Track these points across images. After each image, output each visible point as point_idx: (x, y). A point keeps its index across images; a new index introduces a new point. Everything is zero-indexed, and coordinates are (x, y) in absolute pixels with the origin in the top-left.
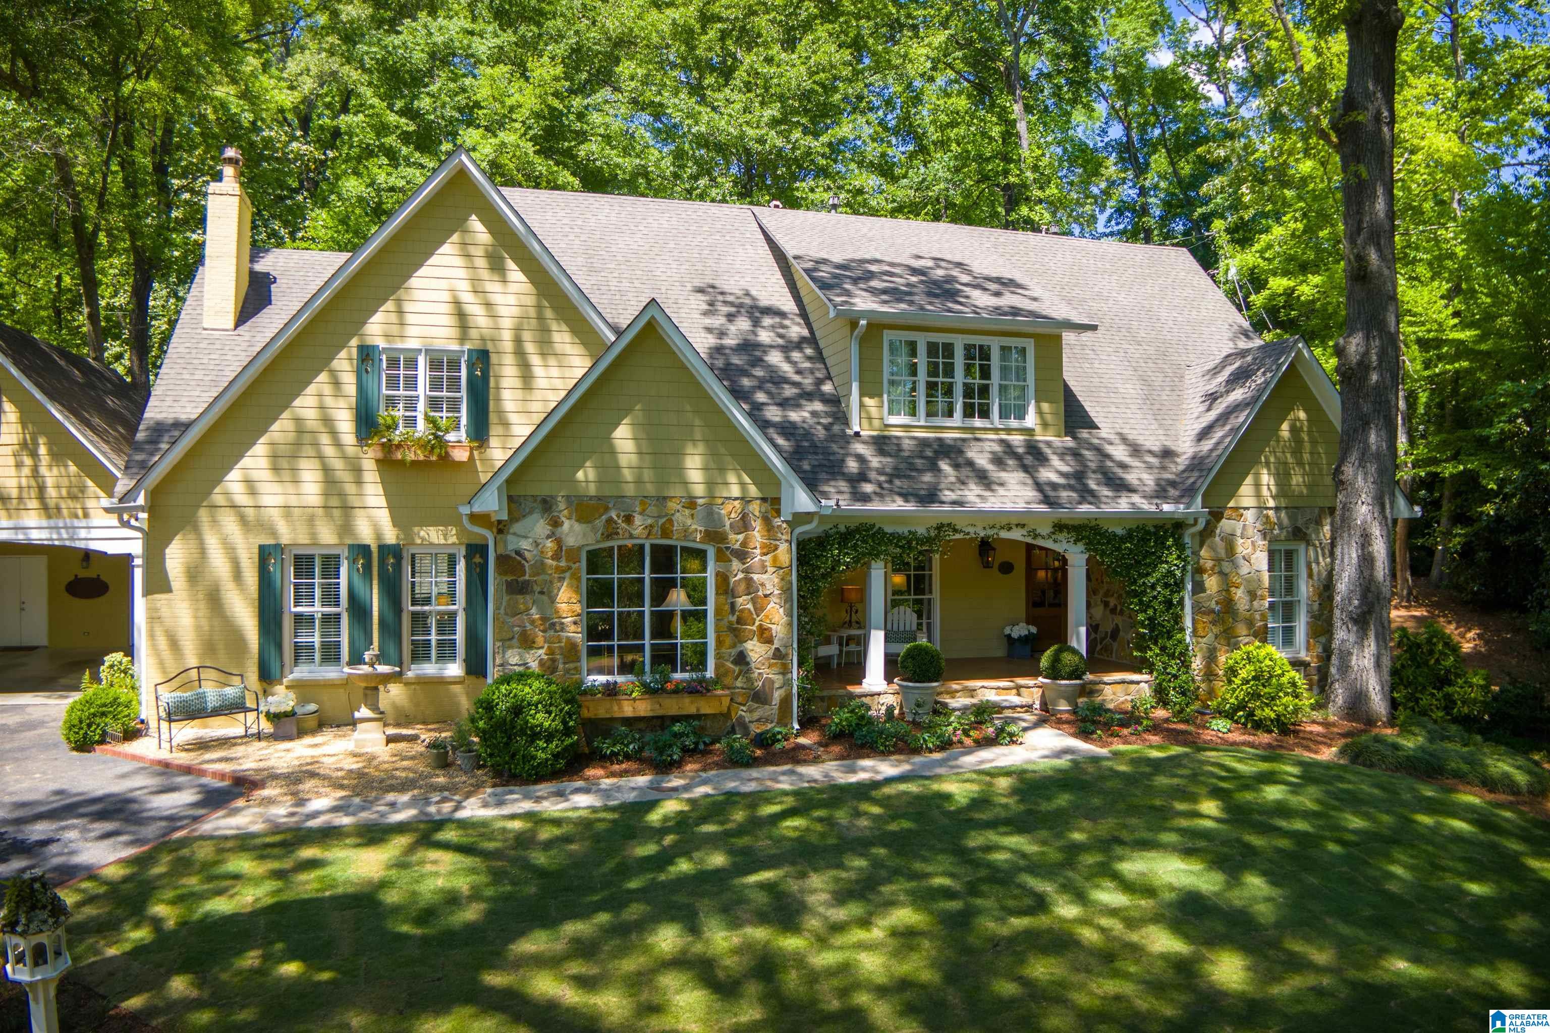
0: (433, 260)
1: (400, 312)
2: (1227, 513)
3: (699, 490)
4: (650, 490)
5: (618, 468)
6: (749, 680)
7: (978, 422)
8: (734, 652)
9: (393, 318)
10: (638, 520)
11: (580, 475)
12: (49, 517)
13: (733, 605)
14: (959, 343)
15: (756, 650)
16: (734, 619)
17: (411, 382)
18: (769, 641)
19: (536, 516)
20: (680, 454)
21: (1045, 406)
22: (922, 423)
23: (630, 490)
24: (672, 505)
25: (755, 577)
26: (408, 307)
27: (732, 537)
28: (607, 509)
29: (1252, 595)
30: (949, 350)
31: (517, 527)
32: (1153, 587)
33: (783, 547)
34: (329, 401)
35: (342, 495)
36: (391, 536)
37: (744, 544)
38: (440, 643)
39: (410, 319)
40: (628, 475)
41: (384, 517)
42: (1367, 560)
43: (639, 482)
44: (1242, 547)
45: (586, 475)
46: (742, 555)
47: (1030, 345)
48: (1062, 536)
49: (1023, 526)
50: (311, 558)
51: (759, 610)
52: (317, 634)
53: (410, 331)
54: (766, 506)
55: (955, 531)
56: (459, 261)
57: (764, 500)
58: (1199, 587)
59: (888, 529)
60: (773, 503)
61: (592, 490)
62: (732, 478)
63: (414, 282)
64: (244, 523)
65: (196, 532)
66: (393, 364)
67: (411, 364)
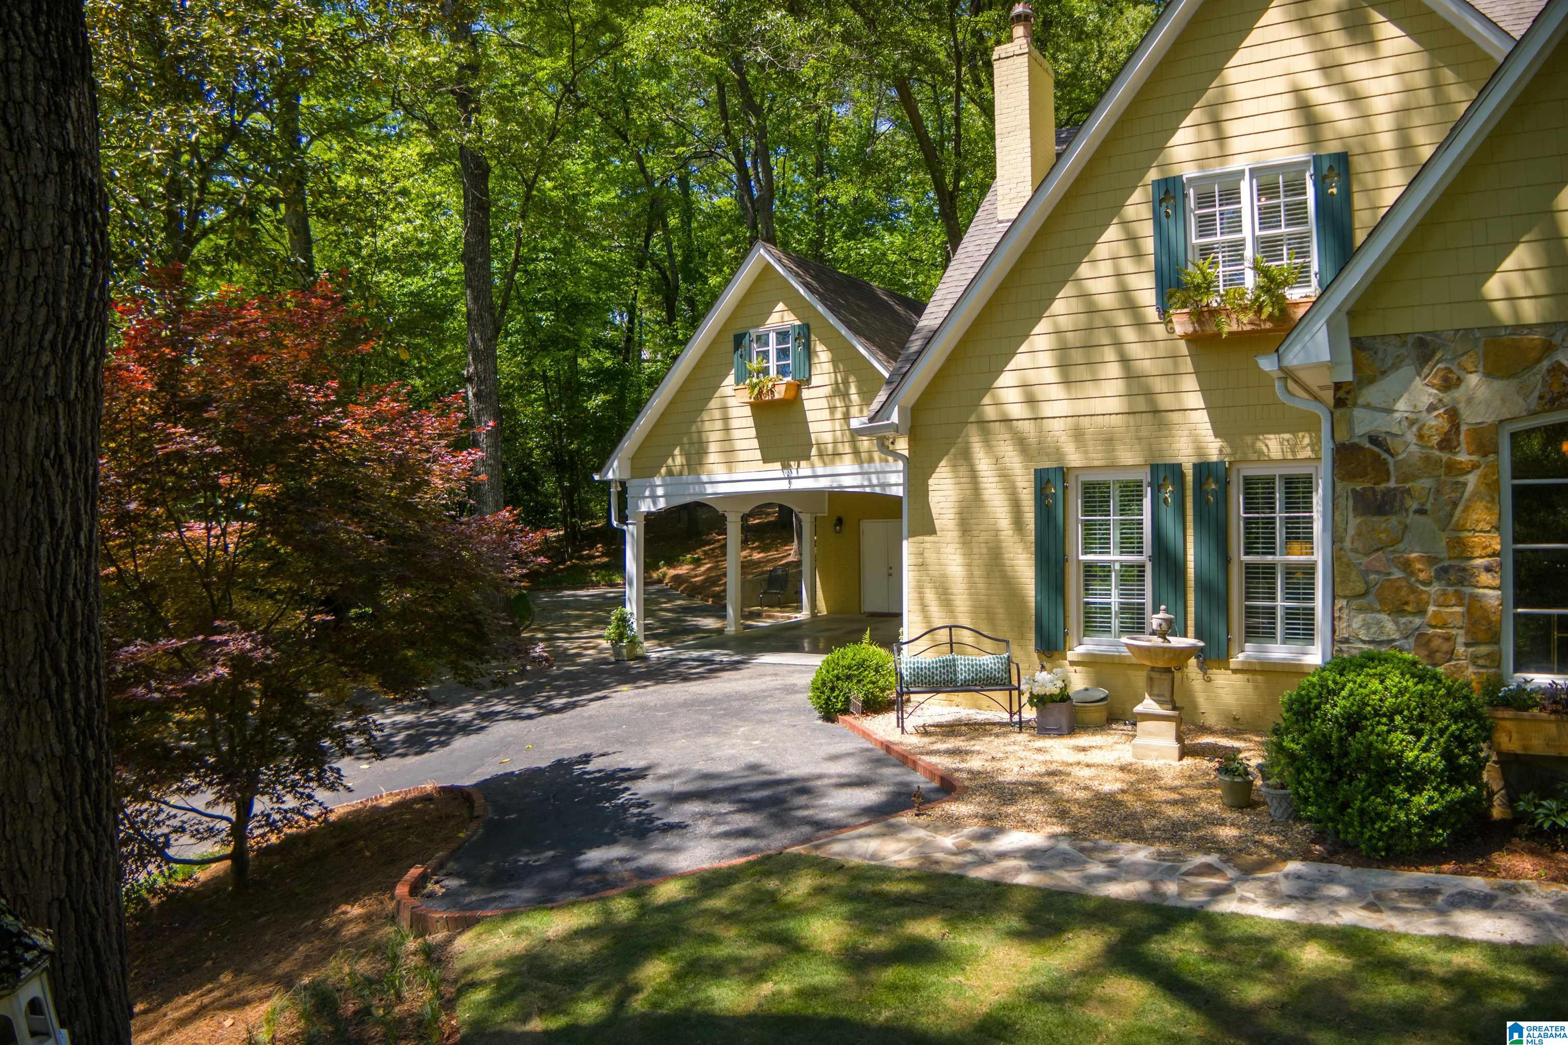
9: (1204, 133)
11: (1493, 287)
17: (1234, 223)
19: (1407, 370)
26: (1226, 110)
31: (1372, 394)
34: (1126, 266)
36: (1214, 448)
38: (1290, 614)
41: (1201, 420)
50: (1104, 486)
52: (1114, 592)
53: (1234, 146)
56: (1295, 29)
61: (1522, 313)
64: (1021, 443)
65: (966, 456)
66: (1205, 200)
67: (1231, 195)
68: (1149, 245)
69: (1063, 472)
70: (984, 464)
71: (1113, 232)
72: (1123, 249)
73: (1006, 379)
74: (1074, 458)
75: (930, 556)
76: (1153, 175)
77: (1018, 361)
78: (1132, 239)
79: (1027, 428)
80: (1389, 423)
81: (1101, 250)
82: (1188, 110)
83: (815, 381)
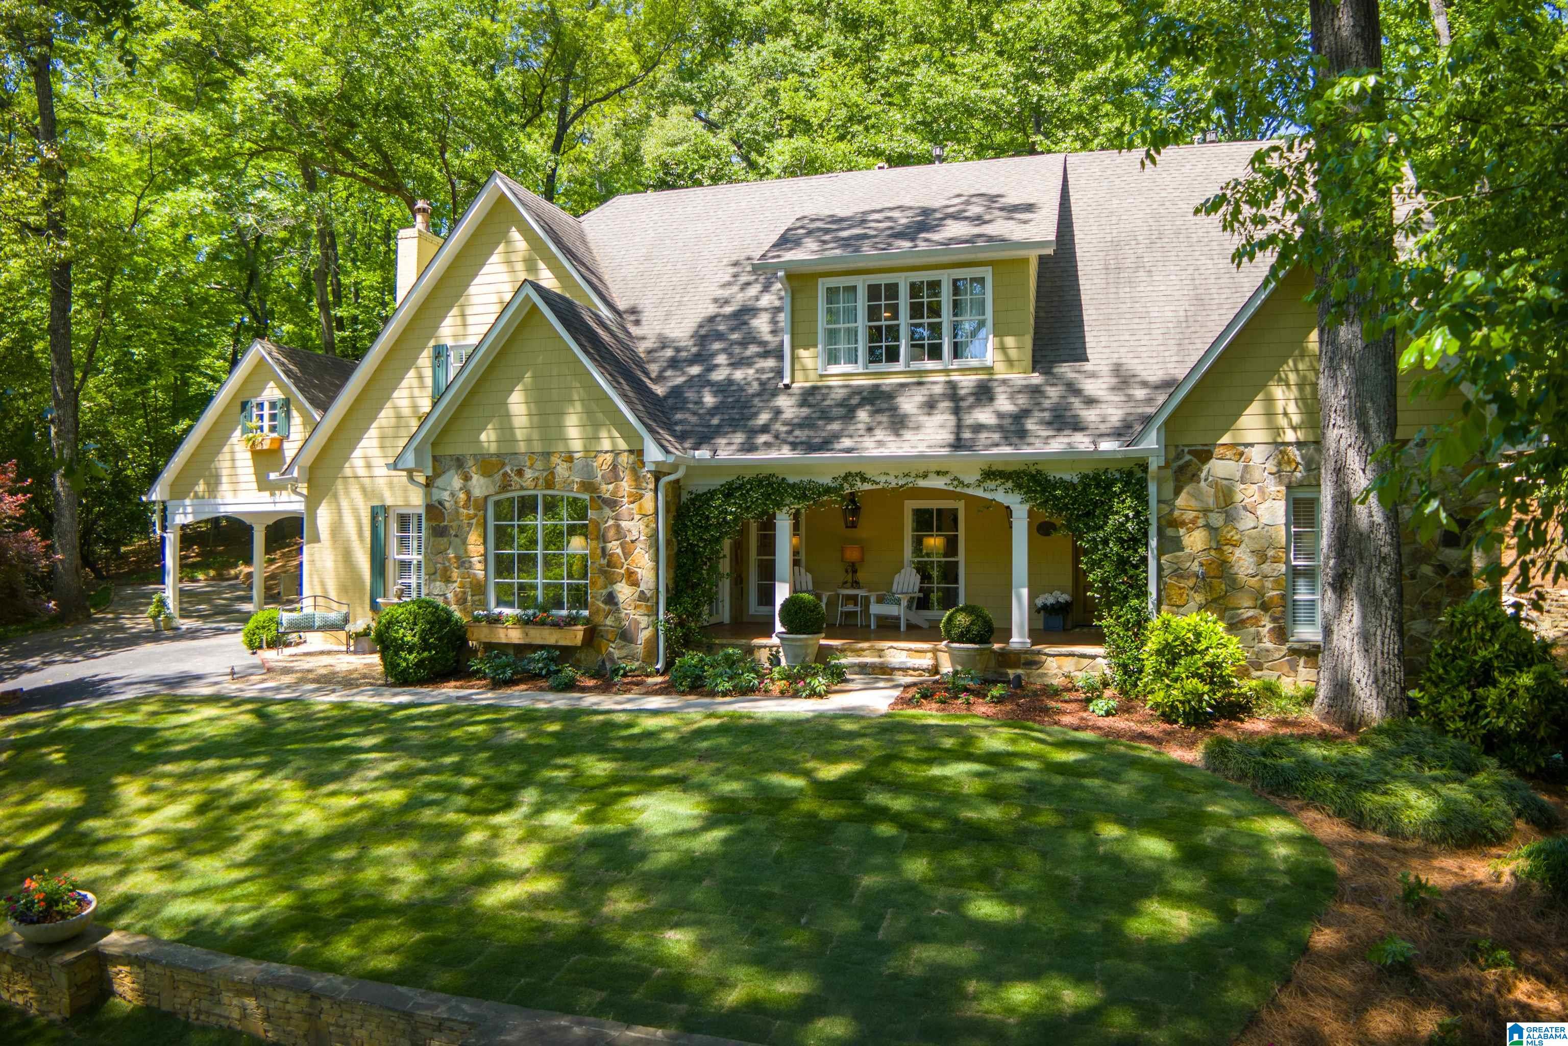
1: (463, 315)
3: (577, 445)
4: (537, 447)
5: (512, 428)
6: (618, 620)
7: (930, 365)
8: (605, 592)
9: (459, 321)
10: (529, 474)
11: (483, 437)
13: (604, 550)
14: (903, 282)
15: (624, 592)
16: (605, 562)
18: (635, 583)
19: (452, 472)
20: (561, 414)
22: (861, 370)
23: (522, 447)
24: (555, 460)
25: (623, 524)
26: (469, 310)
27: (604, 487)
28: (503, 465)
29: (1261, 556)
30: (892, 290)
31: (439, 482)
33: (649, 496)
37: (614, 493)
39: (470, 320)
40: (520, 434)
43: (529, 440)
44: (1245, 494)
45: (488, 437)
46: (612, 503)
47: (987, 273)
48: (991, 484)
49: (946, 473)
50: (407, 516)
51: (627, 554)
53: (469, 330)
54: (632, 458)
55: (864, 479)
56: (503, 268)
57: (631, 452)
58: (1170, 544)
60: (638, 453)
61: (493, 448)
62: (604, 434)
63: (472, 290)
64: (364, 490)
65: (335, 497)
68: (429, 382)
69: (385, 509)
70: (345, 504)
71: (412, 373)
72: (415, 383)
73: (357, 453)
74: (389, 501)
75: (317, 557)
76: (432, 343)
77: (363, 443)
78: (420, 377)
79: (367, 481)
80: (446, 496)
81: (405, 383)
82: (452, 307)
83: (292, 437)
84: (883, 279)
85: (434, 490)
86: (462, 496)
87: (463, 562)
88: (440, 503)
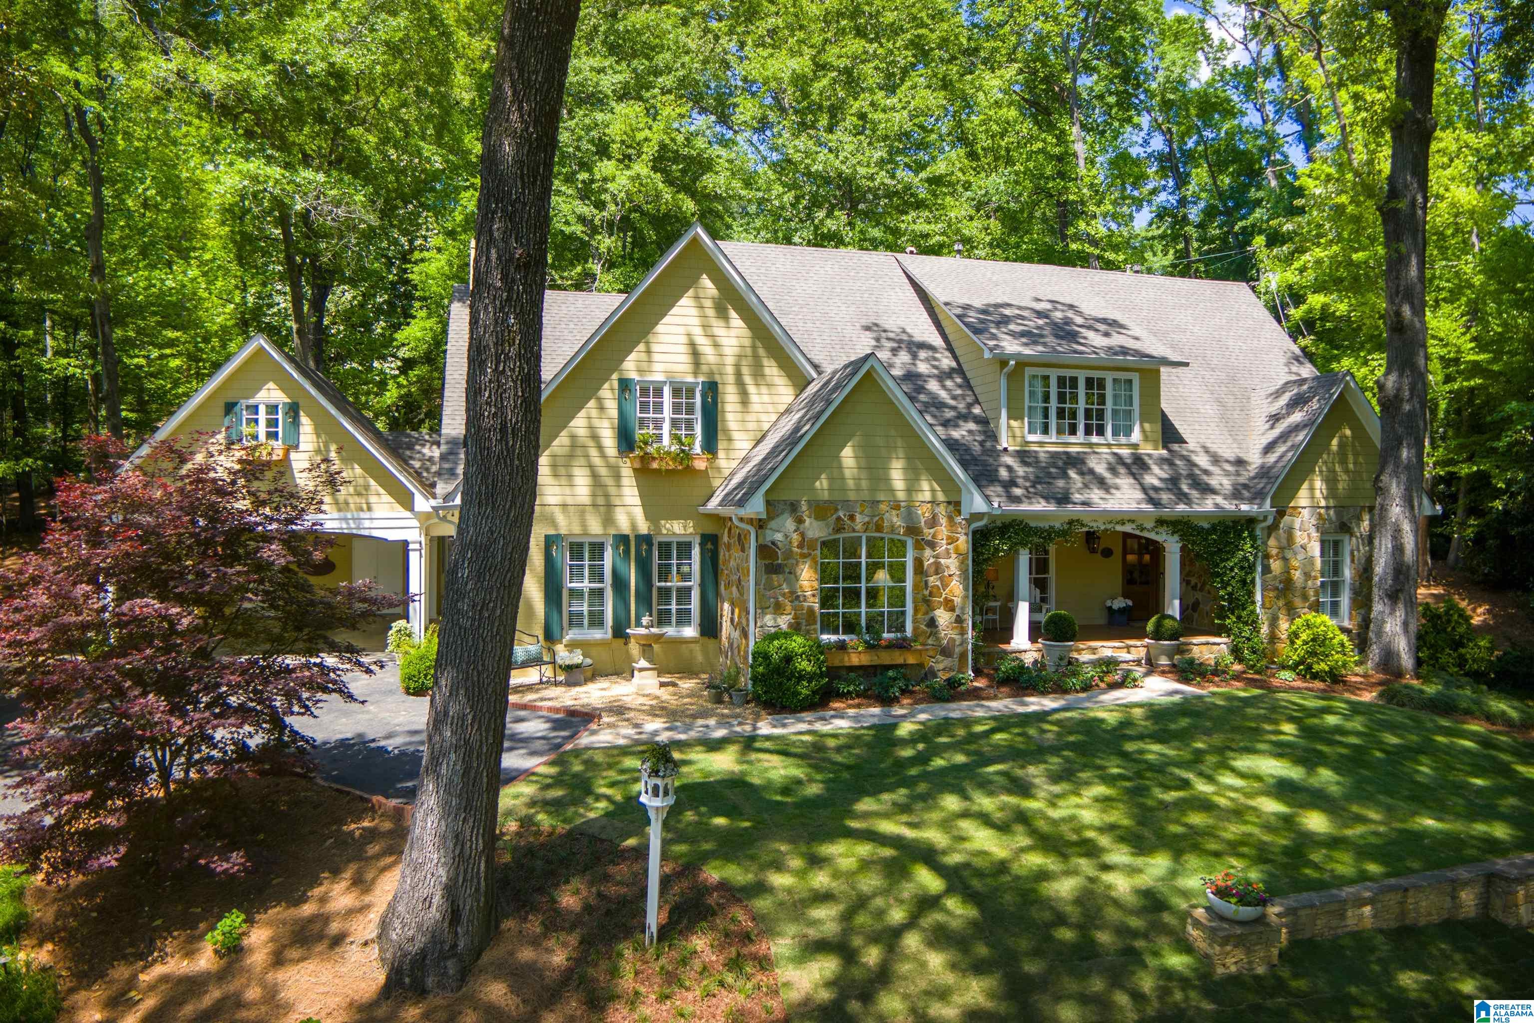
0: (674, 311)
1: (649, 352)
2: (1289, 511)
3: (901, 496)
4: (866, 495)
5: (843, 478)
6: (938, 639)
7: (1095, 439)
8: (927, 618)
9: (644, 356)
10: (858, 518)
11: (818, 484)
12: (340, 510)
13: (926, 582)
14: (1082, 376)
15: (943, 617)
16: (927, 593)
17: (659, 408)
18: (952, 609)
19: (786, 515)
20: (887, 469)
21: (1147, 426)
22: (1054, 440)
23: (852, 496)
24: (883, 507)
25: (942, 561)
26: (655, 348)
27: (926, 531)
28: (837, 510)
29: (1307, 575)
30: (1074, 381)
31: (773, 524)
32: (1232, 569)
33: (962, 539)
34: (596, 423)
35: (607, 496)
36: (644, 527)
37: (934, 536)
38: (679, 611)
39: (656, 357)
40: (851, 483)
41: (639, 513)
42: (1398, 549)
43: (858, 489)
44: (1300, 538)
45: (822, 484)
46: (932, 545)
47: (1136, 378)
48: (1161, 530)
49: (1133, 521)
50: (581, 545)
51: (945, 586)
52: (586, 605)
53: (657, 367)
54: (951, 508)
55: (1083, 525)
56: (694, 311)
57: (949, 503)
58: (1266, 570)
59: (1033, 524)
60: (955, 505)
61: (826, 496)
62: (925, 485)
63: (659, 328)
66: (645, 392)
67: (659, 392)
68: (614, 413)
69: (561, 538)
71: (592, 403)
72: (594, 413)
74: (565, 529)
76: (615, 376)
78: (601, 408)
79: (540, 509)
80: (779, 537)
81: (582, 413)
82: (638, 343)
83: (302, 447)
84: (1068, 373)
85: (768, 532)
86: (795, 537)
87: (796, 597)
88: (773, 543)
